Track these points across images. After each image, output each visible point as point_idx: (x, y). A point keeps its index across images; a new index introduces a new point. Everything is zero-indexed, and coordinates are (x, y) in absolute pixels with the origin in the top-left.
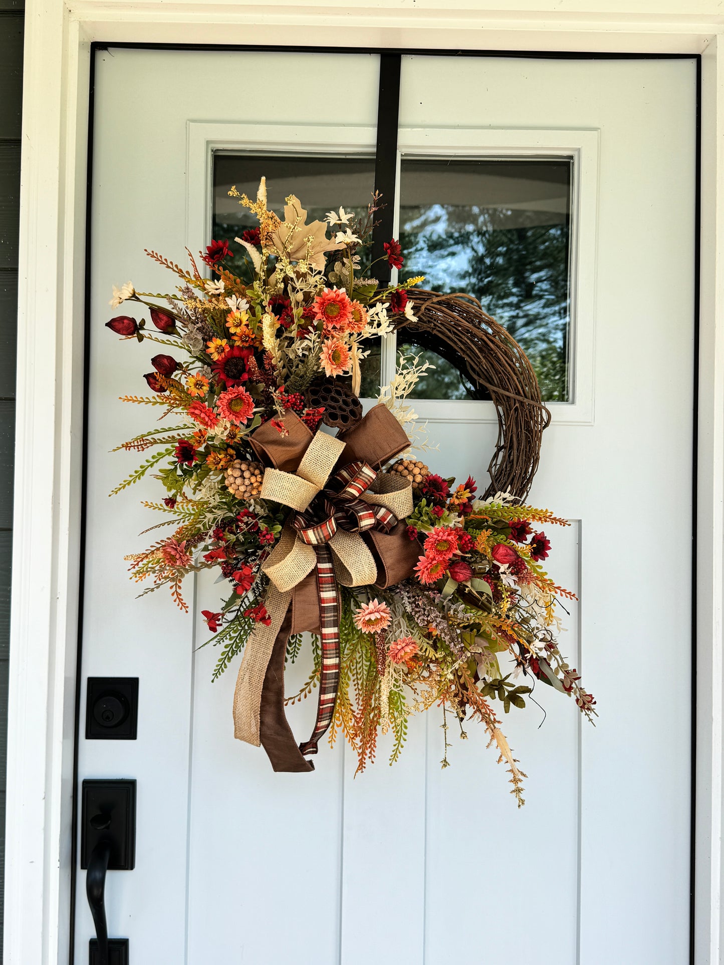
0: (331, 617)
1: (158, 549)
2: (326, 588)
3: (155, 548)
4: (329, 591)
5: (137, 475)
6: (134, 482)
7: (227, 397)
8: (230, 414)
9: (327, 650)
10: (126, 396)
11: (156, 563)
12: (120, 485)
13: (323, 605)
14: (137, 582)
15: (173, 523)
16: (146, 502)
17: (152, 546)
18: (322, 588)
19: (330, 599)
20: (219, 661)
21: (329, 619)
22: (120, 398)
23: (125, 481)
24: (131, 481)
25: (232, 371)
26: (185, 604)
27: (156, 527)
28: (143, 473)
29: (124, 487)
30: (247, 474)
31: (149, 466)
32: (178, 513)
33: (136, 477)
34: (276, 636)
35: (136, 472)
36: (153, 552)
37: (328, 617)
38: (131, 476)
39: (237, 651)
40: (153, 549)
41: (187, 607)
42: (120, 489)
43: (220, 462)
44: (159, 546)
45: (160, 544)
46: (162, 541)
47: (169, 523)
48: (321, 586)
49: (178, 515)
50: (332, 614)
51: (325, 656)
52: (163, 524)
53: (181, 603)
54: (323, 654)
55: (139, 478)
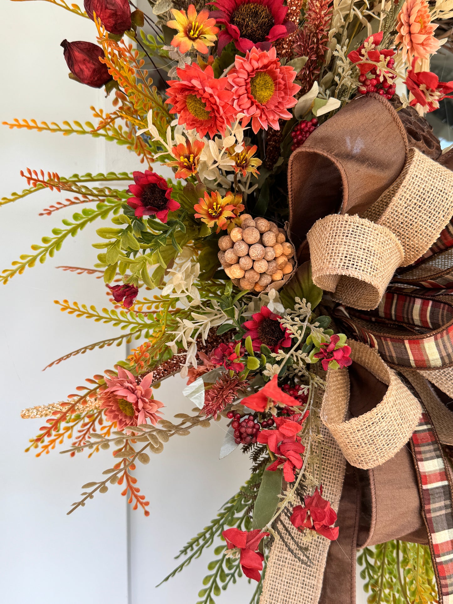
0: (440, 509)
1: (92, 393)
2: (425, 452)
3: (86, 391)
4: (432, 458)
5: (47, 245)
6: (42, 260)
7: (248, 67)
8: (252, 104)
9: (445, 578)
10: (16, 120)
11: (74, 420)
12: (14, 263)
13: (425, 487)
14: (38, 455)
15: (109, 345)
16: (66, 301)
17: (79, 388)
18: (420, 453)
19: (435, 475)
20: (201, 594)
21: (438, 513)
22: (5, 123)
23: (23, 257)
24: (34, 258)
25: (247, 26)
26: (143, 498)
27: (77, 352)
28: (58, 244)
29: (22, 269)
30: (270, 238)
31: (69, 232)
32: (123, 324)
33: (46, 250)
34: (327, 551)
35: (45, 240)
36: (82, 399)
37: (435, 510)
38: (34, 248)
39: (233, 575)
40: (83, 393)
41: (147, 504)
42: (13, 274)
43: (221, 213)
44: (92, 386)
45: (95, 382)
46: (97, 376)
47: (102, 344)
48: (417, 449)
49: (123, 328)
50: (442, 504)
51: (444, 590)
52: (92, 347)
53: (136, 496)
54: (440, 586)
55: (51, 254)
